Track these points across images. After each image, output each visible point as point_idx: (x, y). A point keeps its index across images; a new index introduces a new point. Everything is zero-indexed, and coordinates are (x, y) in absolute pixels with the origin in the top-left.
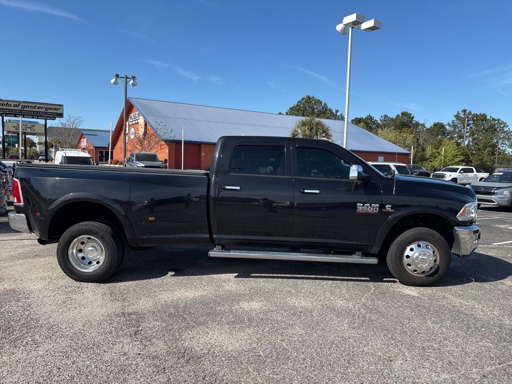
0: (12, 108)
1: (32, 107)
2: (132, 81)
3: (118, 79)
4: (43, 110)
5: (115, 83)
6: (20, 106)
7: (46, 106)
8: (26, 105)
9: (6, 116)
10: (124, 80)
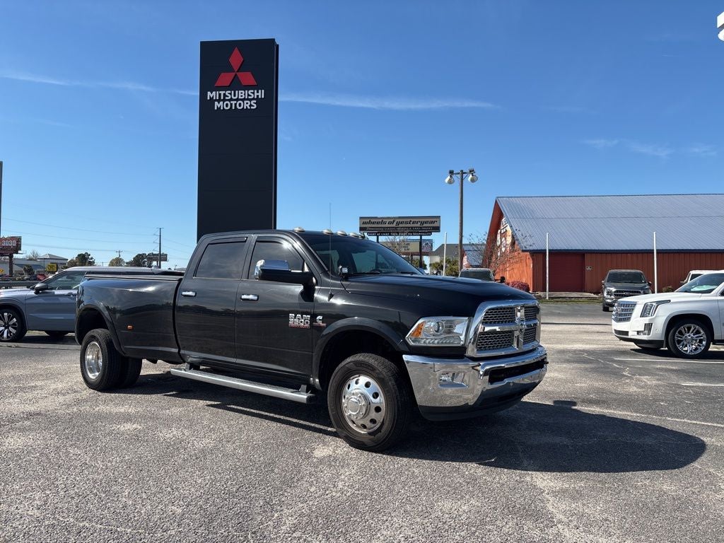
0: (387, 225)
1: (407, 223)
2: (471, 176)
3: (454, 176)
4: (419, 225)
5: (450, 182)
6: (395, 223)
7: (421, 220)
8: (401, 220)
9: (381, 235)
10: (459, 176)
